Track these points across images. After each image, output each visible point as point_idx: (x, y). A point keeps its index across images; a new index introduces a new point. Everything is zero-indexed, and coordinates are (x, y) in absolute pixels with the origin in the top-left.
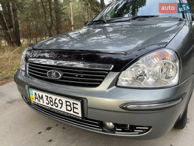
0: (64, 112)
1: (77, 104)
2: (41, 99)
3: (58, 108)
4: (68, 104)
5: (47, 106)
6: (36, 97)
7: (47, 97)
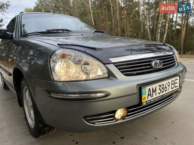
0: (170, 92)
1: (177, 79)
2: (154, 93)
3: (167, 92)
4: (173, 82)
5: (159, 97)
6: (149, 94)
7: (160, 87)
